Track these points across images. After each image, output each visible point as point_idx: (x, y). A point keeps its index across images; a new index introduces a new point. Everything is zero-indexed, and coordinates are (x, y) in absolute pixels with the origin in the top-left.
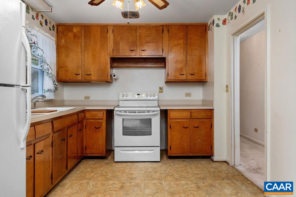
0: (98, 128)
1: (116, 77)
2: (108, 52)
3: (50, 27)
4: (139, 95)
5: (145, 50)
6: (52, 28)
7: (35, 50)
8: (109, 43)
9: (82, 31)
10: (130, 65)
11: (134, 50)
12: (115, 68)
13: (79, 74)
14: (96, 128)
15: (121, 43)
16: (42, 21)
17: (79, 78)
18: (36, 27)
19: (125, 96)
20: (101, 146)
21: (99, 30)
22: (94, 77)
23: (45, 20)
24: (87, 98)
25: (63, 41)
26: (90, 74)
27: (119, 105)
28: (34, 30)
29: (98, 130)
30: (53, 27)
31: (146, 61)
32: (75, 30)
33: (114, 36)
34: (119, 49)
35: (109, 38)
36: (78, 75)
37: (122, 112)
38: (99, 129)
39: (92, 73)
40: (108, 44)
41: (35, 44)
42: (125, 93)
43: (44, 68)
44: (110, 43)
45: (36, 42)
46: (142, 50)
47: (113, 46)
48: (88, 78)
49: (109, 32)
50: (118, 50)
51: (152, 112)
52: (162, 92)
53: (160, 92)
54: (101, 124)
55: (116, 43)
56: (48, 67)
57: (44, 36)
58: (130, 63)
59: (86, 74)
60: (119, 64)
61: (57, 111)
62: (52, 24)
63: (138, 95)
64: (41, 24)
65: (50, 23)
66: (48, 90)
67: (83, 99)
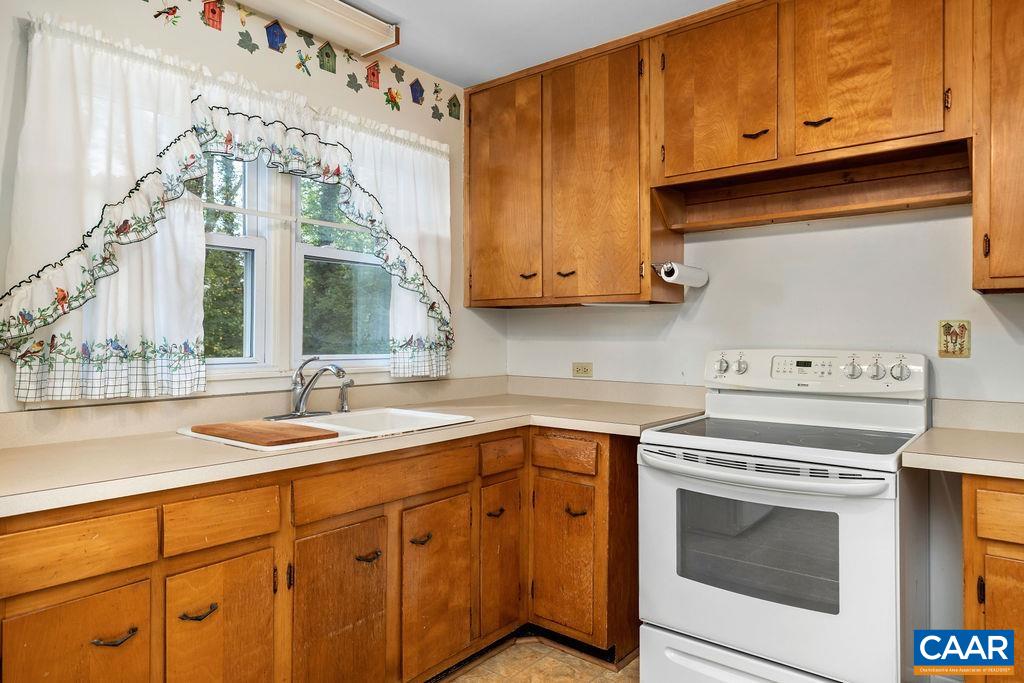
0: (576, 515)
1: (679, 277)
2: (643, 166)
3: (435, 108)
4: (808, 364)
5: (829, 120)
6: (444, 109)
7: (346, 198)
8: (648, 123)
9: (545, 95)
10: (766, 213)
11: (766, 132)
12: (691, 235)
13: (535, 275)
14: (568, 510)
15: (699, 111)
16: (394, 91)
17: (535, 289)
18: (346, 113)
19: (734, 367)
20: (590, 600)
21: (607, 75)
22: (584, 286)
23: (412, 86)
24: (582, 370)
25: (486, 151)
26: (573, 273)
27: (703, 413)
28: (340, 128)
29: (576, 521)
30: (453, 103)
31: (852, 181)
32: (521, 99)
33: (668, 86)
34: (690, 145)
35: (648, 99)
36: (530, 277)
37: (673, 455)
38: (581, 518)
39: (579, 266)
40: (643, 127)
41: (338, 175)
42: (732, 357)
43: (390, 262)
44: (653, 118)
45: (343, 170)
46: (807, 123)
47: (661, 134)
48: (565, 287)
49: (646, 69)
50: (686, 151)
51: (842, 476)
52: (961, 352)
53: (945, 353)
54: (589, 497)
55: (678, 117)
56: (404, 256)
57: (387, 142)
58: (764, 203)
59: (559, 274)
60: (710, 214)
61: (336, 435)
62: (446, 97)
63: (799, 364)
64: (392, 100)
65: (436, 92)
66: (409, 343)
67: (568, 373)
